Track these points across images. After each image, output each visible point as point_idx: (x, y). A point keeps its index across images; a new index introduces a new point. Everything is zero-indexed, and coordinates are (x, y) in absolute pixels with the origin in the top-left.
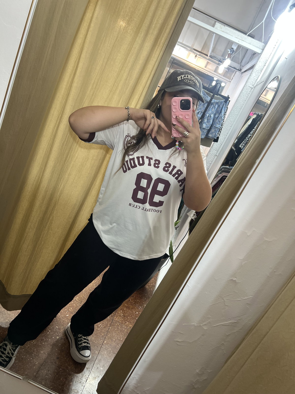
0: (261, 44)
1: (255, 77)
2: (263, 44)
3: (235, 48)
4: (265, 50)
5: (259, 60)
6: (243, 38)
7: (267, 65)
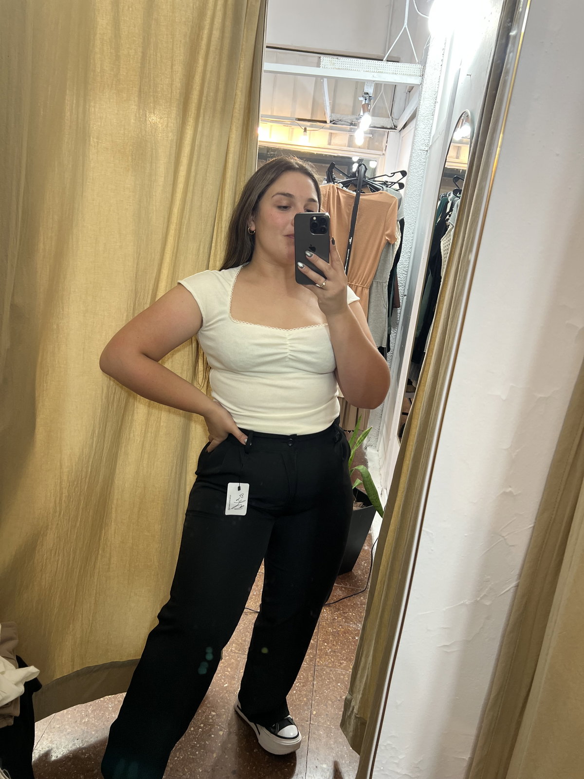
0: (415, 68)
1: (425, 130)
2: (419, 66)
3: (370, 90)
4: (426, 76)
5: (422, 97)
6: (380, 68)
7: (439, 100)
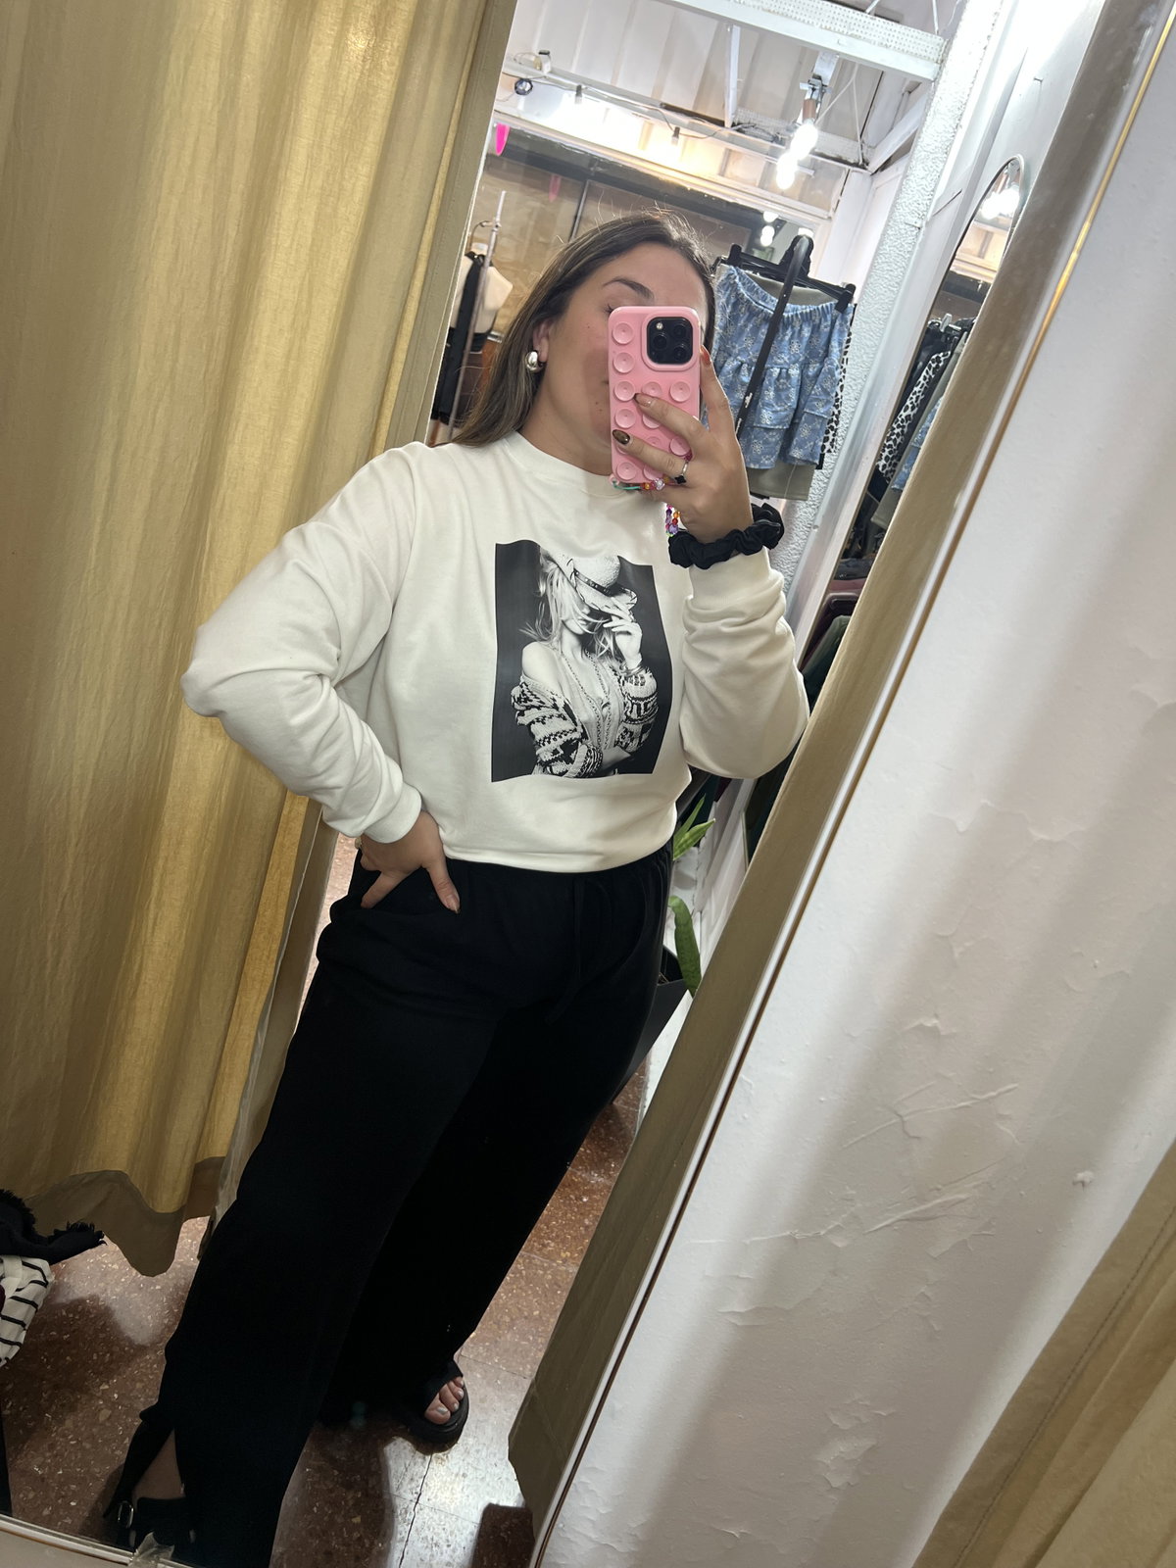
0: (930, 42)
1: (924, 182)
2: (938, 40)
3: (827, 72)
4: (948, 64)
5: (932, 109)
6: (856, 28)
7: (965, 122)
